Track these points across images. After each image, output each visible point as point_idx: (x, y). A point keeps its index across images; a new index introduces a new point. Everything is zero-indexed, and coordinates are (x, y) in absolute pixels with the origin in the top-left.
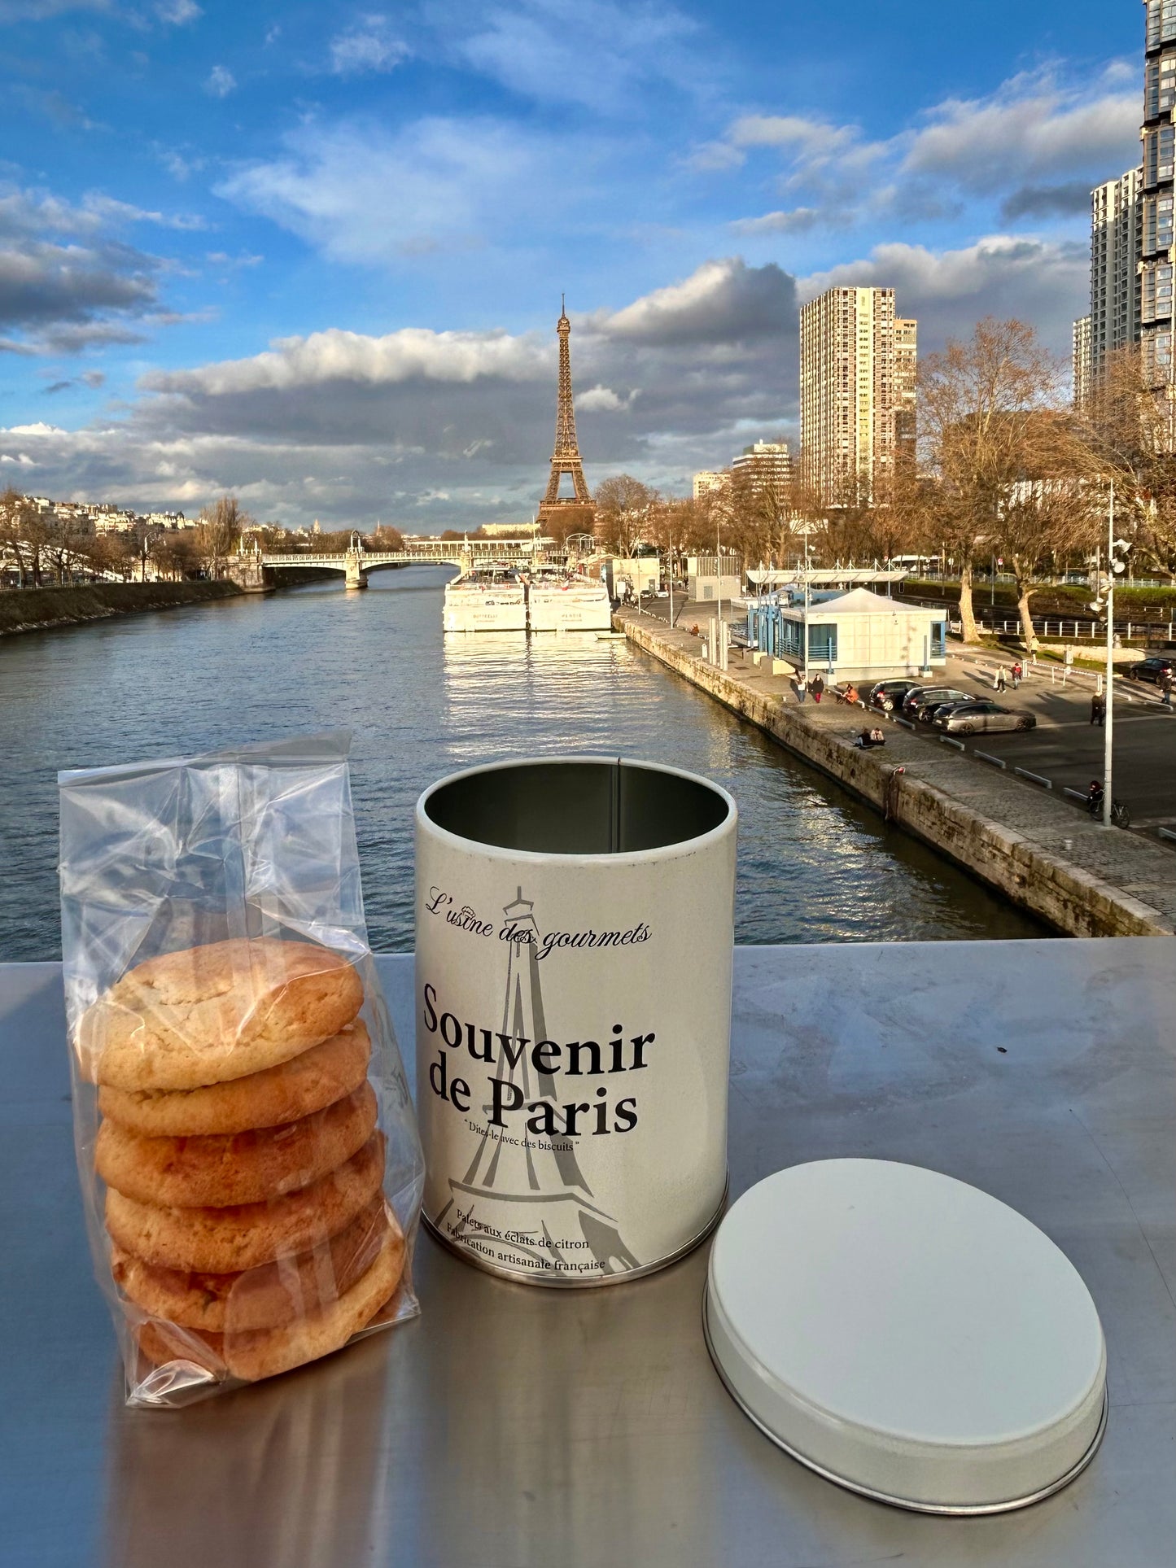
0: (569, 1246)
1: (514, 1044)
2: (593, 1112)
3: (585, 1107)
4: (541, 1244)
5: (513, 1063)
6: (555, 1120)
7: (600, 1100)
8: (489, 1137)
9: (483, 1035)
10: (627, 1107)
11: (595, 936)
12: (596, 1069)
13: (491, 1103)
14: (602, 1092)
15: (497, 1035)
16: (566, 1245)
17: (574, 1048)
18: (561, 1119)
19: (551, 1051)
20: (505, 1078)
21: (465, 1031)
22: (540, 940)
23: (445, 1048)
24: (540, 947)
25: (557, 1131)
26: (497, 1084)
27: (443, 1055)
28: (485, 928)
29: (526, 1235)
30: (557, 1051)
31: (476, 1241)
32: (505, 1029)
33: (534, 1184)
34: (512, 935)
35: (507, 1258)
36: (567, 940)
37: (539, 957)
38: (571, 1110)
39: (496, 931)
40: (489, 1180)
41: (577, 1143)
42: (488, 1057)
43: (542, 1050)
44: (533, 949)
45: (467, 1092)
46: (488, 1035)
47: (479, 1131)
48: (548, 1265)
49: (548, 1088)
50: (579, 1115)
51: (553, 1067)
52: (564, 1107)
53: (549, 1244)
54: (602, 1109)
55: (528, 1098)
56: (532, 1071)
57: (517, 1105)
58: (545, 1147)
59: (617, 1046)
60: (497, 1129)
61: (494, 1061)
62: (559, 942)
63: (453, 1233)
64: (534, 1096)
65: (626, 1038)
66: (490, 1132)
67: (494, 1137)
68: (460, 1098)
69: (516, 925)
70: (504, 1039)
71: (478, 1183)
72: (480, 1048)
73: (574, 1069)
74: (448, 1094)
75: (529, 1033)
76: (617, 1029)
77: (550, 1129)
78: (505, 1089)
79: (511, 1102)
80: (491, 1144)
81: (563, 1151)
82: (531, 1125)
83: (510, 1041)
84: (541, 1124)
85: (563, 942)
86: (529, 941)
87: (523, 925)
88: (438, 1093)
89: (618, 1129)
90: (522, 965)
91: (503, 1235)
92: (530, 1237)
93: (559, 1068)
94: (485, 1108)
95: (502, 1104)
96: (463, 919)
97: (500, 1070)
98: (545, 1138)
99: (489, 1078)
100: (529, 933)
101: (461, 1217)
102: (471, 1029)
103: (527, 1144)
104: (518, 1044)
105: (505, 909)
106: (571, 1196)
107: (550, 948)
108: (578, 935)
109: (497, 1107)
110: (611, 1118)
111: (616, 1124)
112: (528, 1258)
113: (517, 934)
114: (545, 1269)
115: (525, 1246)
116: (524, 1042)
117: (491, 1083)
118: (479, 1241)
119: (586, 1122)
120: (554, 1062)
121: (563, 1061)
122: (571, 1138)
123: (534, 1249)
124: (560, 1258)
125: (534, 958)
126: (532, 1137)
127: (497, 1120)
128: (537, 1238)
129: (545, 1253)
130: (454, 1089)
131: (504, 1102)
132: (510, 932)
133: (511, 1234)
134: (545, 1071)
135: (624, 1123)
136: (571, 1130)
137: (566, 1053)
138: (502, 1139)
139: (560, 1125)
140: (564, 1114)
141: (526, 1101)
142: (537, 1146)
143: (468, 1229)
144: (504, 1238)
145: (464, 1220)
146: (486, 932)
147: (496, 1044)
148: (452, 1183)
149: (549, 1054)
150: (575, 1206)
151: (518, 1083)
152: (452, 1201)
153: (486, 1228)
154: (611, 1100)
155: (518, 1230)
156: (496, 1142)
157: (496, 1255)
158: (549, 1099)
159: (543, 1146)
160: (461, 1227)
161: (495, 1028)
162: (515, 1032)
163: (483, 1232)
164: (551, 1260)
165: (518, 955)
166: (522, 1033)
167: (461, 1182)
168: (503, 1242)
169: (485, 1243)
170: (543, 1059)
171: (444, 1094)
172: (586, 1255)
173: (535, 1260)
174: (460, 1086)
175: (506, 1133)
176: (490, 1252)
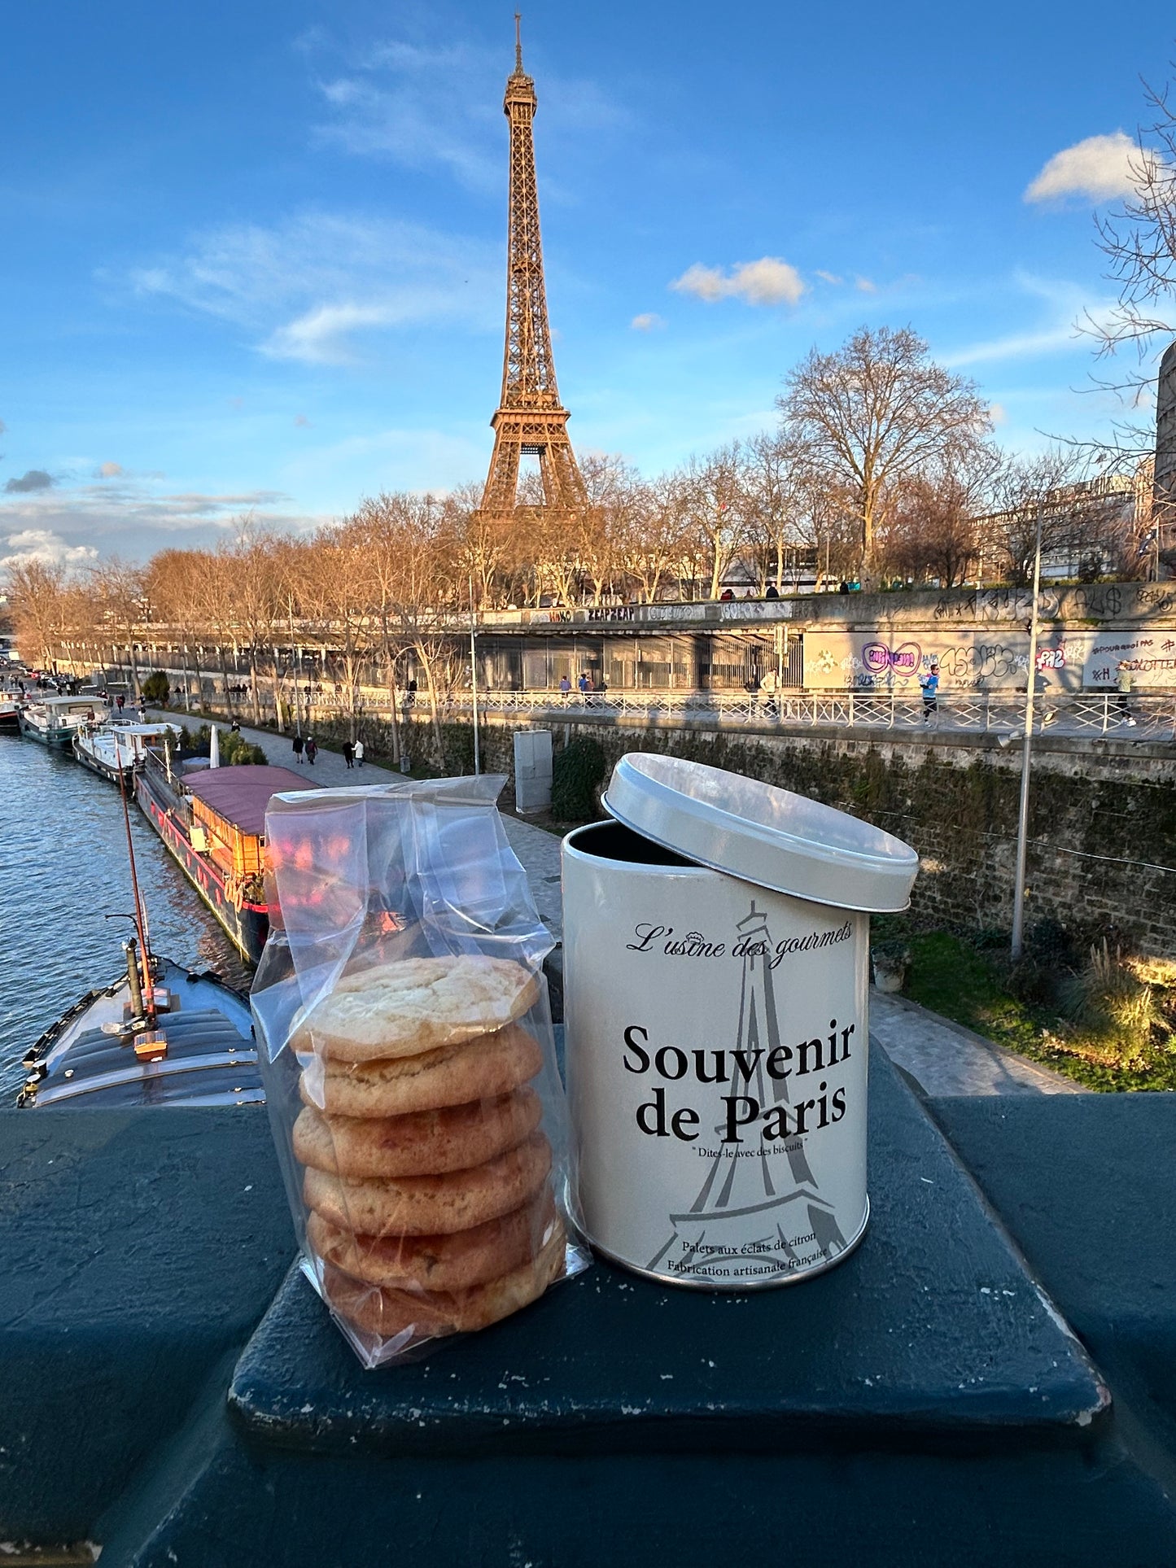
0: (801, 1241)
1: (749, 1057)
2: (818, 1105)
3: (811, 1104)
4: (777, 1247)
5: (747, 1075)
6: (788, 1120)
7: (822, 1095)
8: (723, 1157)
9: (714, 1056)
10: (840, 1097)
11: (817, 938)
12: (819, 1066)
13: (725, 1122)
14: (823, 1086)
15: (731, 1052)
16: (799, 1241)
17: (803, 1048)
18: (793, 1119)
19: (783, 1055)
20: (740, 1094)
21: (691, 1060)
22: (773, 949)
23: (663, 1083)
24: (773, 955)
25: (790, 1133)
26: (731, 1102)
27: (660, 1093)
28: (716, 949)
29: (762, 1243)
30: (789, 1055)
31: (706, 1267)
32: (739, 1044)
33: (770, 1190)
34: (746, 950)
35: (744, 1273)
36: (797, 944)
37: (772, 966)
38: (801, 1109)
39: (729, 949)
40: (723, 1200)
41: (806, 1139)
42: (721, 1077)
43: (777, 1057)
44: (767, 958)
45: (695, 1119)
46: (720, 1056)
47: (712, 1154)
48: (782, 1266)
50: (807, 1112)
51: (786, 1070)
52: (795, 1107)
53: (784, 1245)
54: (823, 1101)
55: (763, 1106)
56: (767, 1079)
57: (753, 1116)
58: (779, 1150)
59: (833, 1039)
60: (731, 1146)
61: (728, 1080)
62: (789, 948)
63: (677, 1268)
64: (770, 1103)
65: (838, 1031)
66: (724, 1152)
67: (729, 1155)
68: (685, 1128)
69: (749, 939)
70: (739, 1055)
71: (708, 1209)
72: (710, 1070)
73: (803, 1070)
74: (668, 1129)
75: (764, 1043)
76: (833, 1024)
77: (784, 1133)
78: (739, 1104)
79: (747, 1116)
80: (725, 1164)
81: (795, 1149)
82: (767, 1134)
83: (745, 1055)
84: (775, 1130)
85: (793, 948)
86: (763, 952)
87: (757, 938)
88: (650, 1132)
89: (834, 1120)
90: (756, 979)
91: (738, 1251)
92: (766, 1244)
93: (791, 1070)
94: (717, 1130)
95: (738, 1119)
96: (688, 946)
97: (734, 1088)
98: (779, 1142)
99: (723, 1098)
100: (762, 944)
101: (688, 1249)
102: (700, 1055)
103: (763, 1153)
104: (753, 1055)
105: (738, 926)
106: (802, 1193)
107: (782, 955)
108: (805, 939)
109: (732, 1123)
110: (831, 1109)
111: (833, 1114)
113: (751, 948)
114: (780, 1272)
115: (762, 1254)
116: (758, 1052)
117: (725, 1102)
118: (711, 1266)
119: (812, 1116)
120: (786, 1065)
121: (793, 1064)
122: (801, 1136)
123: (771, 1254)
124: (794, 1256)
125: (768, 967)
126: (768, 1144)
127: (732, 1137)
128: (772, 1243)
129: (781, 1256)
130: (676, 1120)
131: (739, 1116)
132: (744, 947)
133: (747, 1247)
134: (777, 1075)
135: (838, 1112)
136: (801, 1130)
137: (796, 1053)
138: (737, 1154)
139: (792, 1126)
140: (795, 1113)
141: (761, 1111)
142: (772, 1151)
143: (697, 1258)
144: (740, 1253)
145: (693, 1250)
146: (717, 953)
147: (730, 1062)
148: (674, 1218)
149: (782, 1059)
150: (804, 1202)
151: (754, 1094)
152: (676, 1235)
153: (720, 1249)
154: (829, 1094)
155: (755, 1240)
156: (731, 1160)
157: (732, 1273)
158: (782, 1103)
159: (777, 1150)
160: (688, 1259)
161: (728, 1046)
162: (750, 1044)
163: (716, 1255)
164: (786, 1260)
165: (752, 968)
166: (757, 1044)
167: (688, 1213)
168: (739, 1257)
169: (718, 1266)
170: (776, 1065)
171: (661, 1131)
172: (813, 1246)
173: (771, 1265)
174: (686, 1116)
175: (742, 1147)
176: (726, 1272)
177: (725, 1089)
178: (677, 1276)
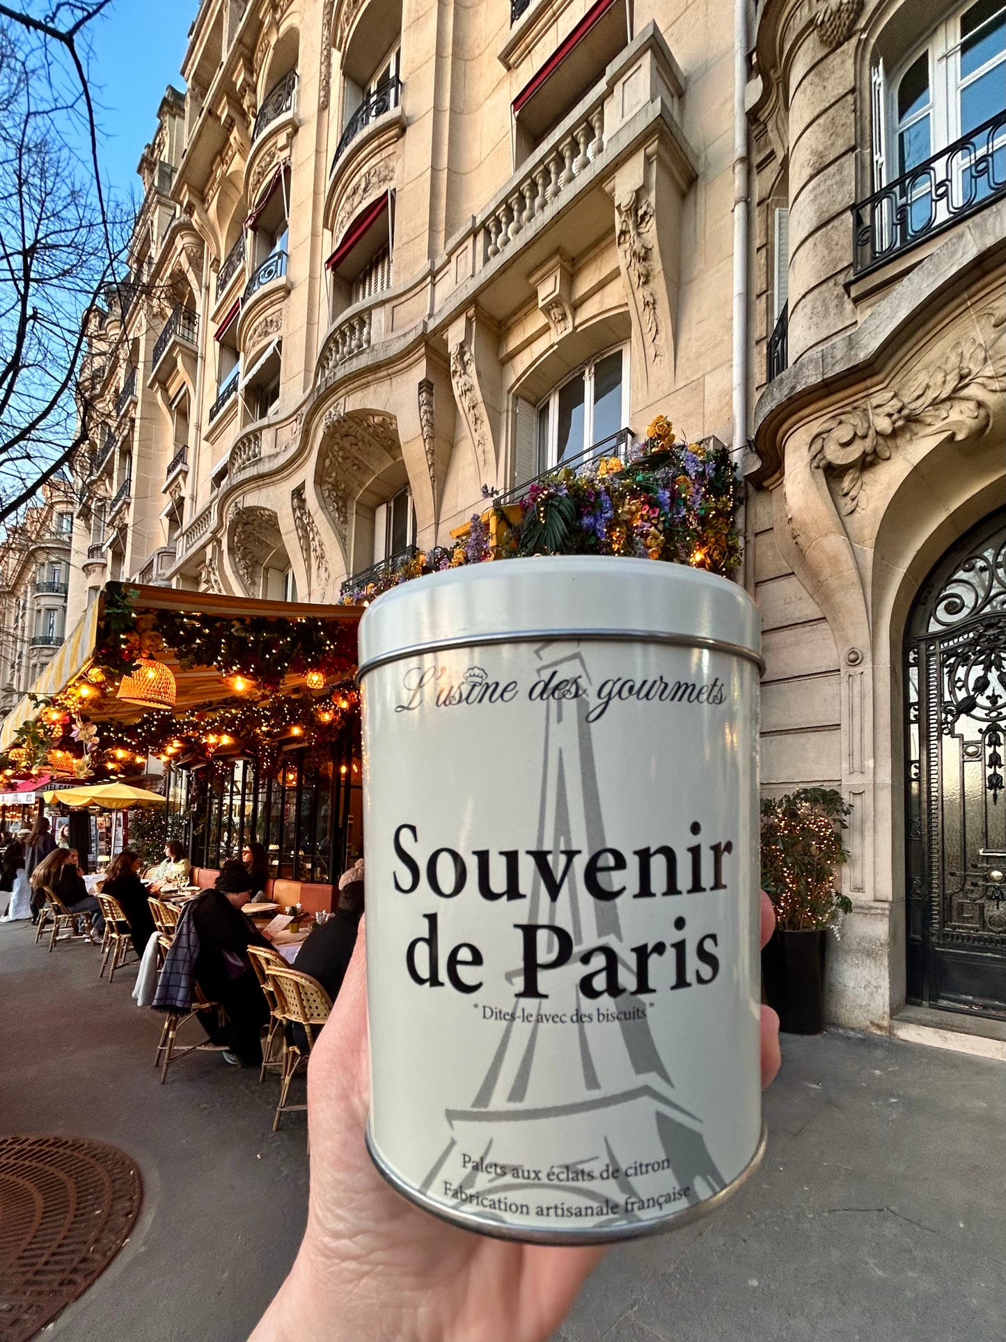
0: (644, 1169)
1: (556, 861)
2: (670, 953)
3: (659, 949)
4: (605, 1175)
5: (554, 890)
6: (621, 970)
7: (677, 936)
8: (518, 1021)
9: (503, 859)
10: (709, 946)
11: (666, 685)
12: (672, 889)
13: (520, 964)
14: (680, 923)
15: (528, 852)
16: (641, 1168)
17: (644, 856)
18: (629, 969)
19: (612, 862)
20: (543, 919)
21: (472, 864)
22: (592, 693)
23: (436, 904)
24: (593, 701)
25: (624, 990)
26: (529, 932)
27: (432, 919)
28: (505, 690)
29: (580, 1167)
30: (620, 863)
31: (495, 1197)
32: (540, 840)
33: (592, 1081)
34: (550, 689)
35: (552, 1212)
36: (631, 688)
37: (592, 717)
38: (642, 953)
39: (523, 689)
40: (519, 1092)
41: (652, 1005)
42: (513, 892)
43: (599, 864)
44: (583, 705)
45: (477, 959)
46: (512, 858)
47: (499, 1015)
48: (614, 1208)
49: (609, 924)
50: (654, 960)
51: (616, 888)
52: (633, 950)
53: (615, 1172)
54: (680, 947)
55: (580, 941)
56: (585, 900)
57: (563, 957)
58: (606, 1017)
59: (695, 851)
60: (530, 1004)
61: (524, 896)
62: (619, 693)
63: (455, 1195)
64: (588, 939)
65: (704, 842)
66: (519, 1013)
67: (526, 1018)
68: (467, 974)
69: (554, 673)
70: (540, 857)
71: (499, 1101)
72: (498, 882)
73: (645, 890)
74: (443, 975)
75: (580, 841)
76: (695, 828)
77: (614, 989)
78: (542, 936)
79: (553, 956)
80: (521, 1030)
81: (633, 1017)
82: (586, 987)
83: (550, 858)
84: (600, 983)
85: (625, 693)
86: (576, 695)
87: (565, 672)
88: (420, 981)
89: (701, 980)
90: (566, 736)
91: (543, 1176)
92: (586, 1167)
93: (624, 889)
94: (509, 977)
95: (539, 961)
96: (467, 687)
97: (534, 911)
98: (606, 1002)
99: (516, 926)
100: (575, 681)
101: (470, 1166)
102: (483, 857)
103: (579, 1018)
104: (563, 859)
105: (537, 653)
106: (646, 1090)
107: (607, 703)
108: (645, 682)
109: (531, 967)
110: (693, 963)
111: (698, 972)
112: (584, 1202)
113: (557, 687)
114: (611, 1216)
115: (580, 1184)
116: (571, 854)
117: (520, 933)
118: (501, 1195)
119: (661, 969)
120: (616, 880)
121: (628, 878)
122: (644, 998)
123: (595, 1186)
124: (632, 1192)
125: (585, 719)
126: (588, 1005)
127: (531, 990)
128: (596, 1167)
129: (610, 1189)
131: (544, 956)
132: (546, 685)
133: (556, 1170)
134: (602, 894)
135: (706, 971)
136: (643, 987)
137: (633, 862)
138: (540, 1019)
139: (627, 979)
140: (632, 959)
141: (576, 949)
142: (595, 1017)
143: (483, 1181)
144: (545, 1180)
145: (476, 1168)
146: (507, 696)
147: (527, 867)
148: (452, 1115)
149: (609, 869)
150: (647, 1105)
151: (564, 922)
152: (453, 1143)
153: (515, 1171)
154: (691, 936)
155: (568, 1162)
156: (528, 1027)
157: (533, 1211)
158: (611, 941)
159: (604, 1017)
160: (469, 1181)
161: (524, 844)
162: (557, 842)
163: (508, 1179)
164: (620, 1198)
165: (560, 719)
166: (568, 841)
167: (468, 1108)
168: (543, 1186)
169: (514, 1197)
170: (601, 877)
171: (434, 981)
172: (666, 1181)
173: (595, 1205)
174: (465, 954)
175: (547, 1006)
176: (522, 1209)
177: (519, 911)
178: (454, 1208)
